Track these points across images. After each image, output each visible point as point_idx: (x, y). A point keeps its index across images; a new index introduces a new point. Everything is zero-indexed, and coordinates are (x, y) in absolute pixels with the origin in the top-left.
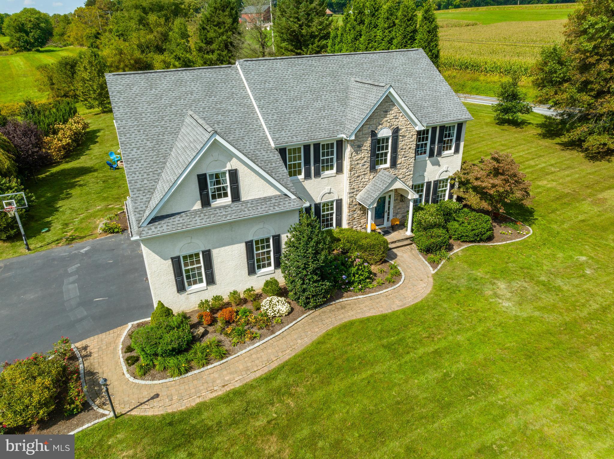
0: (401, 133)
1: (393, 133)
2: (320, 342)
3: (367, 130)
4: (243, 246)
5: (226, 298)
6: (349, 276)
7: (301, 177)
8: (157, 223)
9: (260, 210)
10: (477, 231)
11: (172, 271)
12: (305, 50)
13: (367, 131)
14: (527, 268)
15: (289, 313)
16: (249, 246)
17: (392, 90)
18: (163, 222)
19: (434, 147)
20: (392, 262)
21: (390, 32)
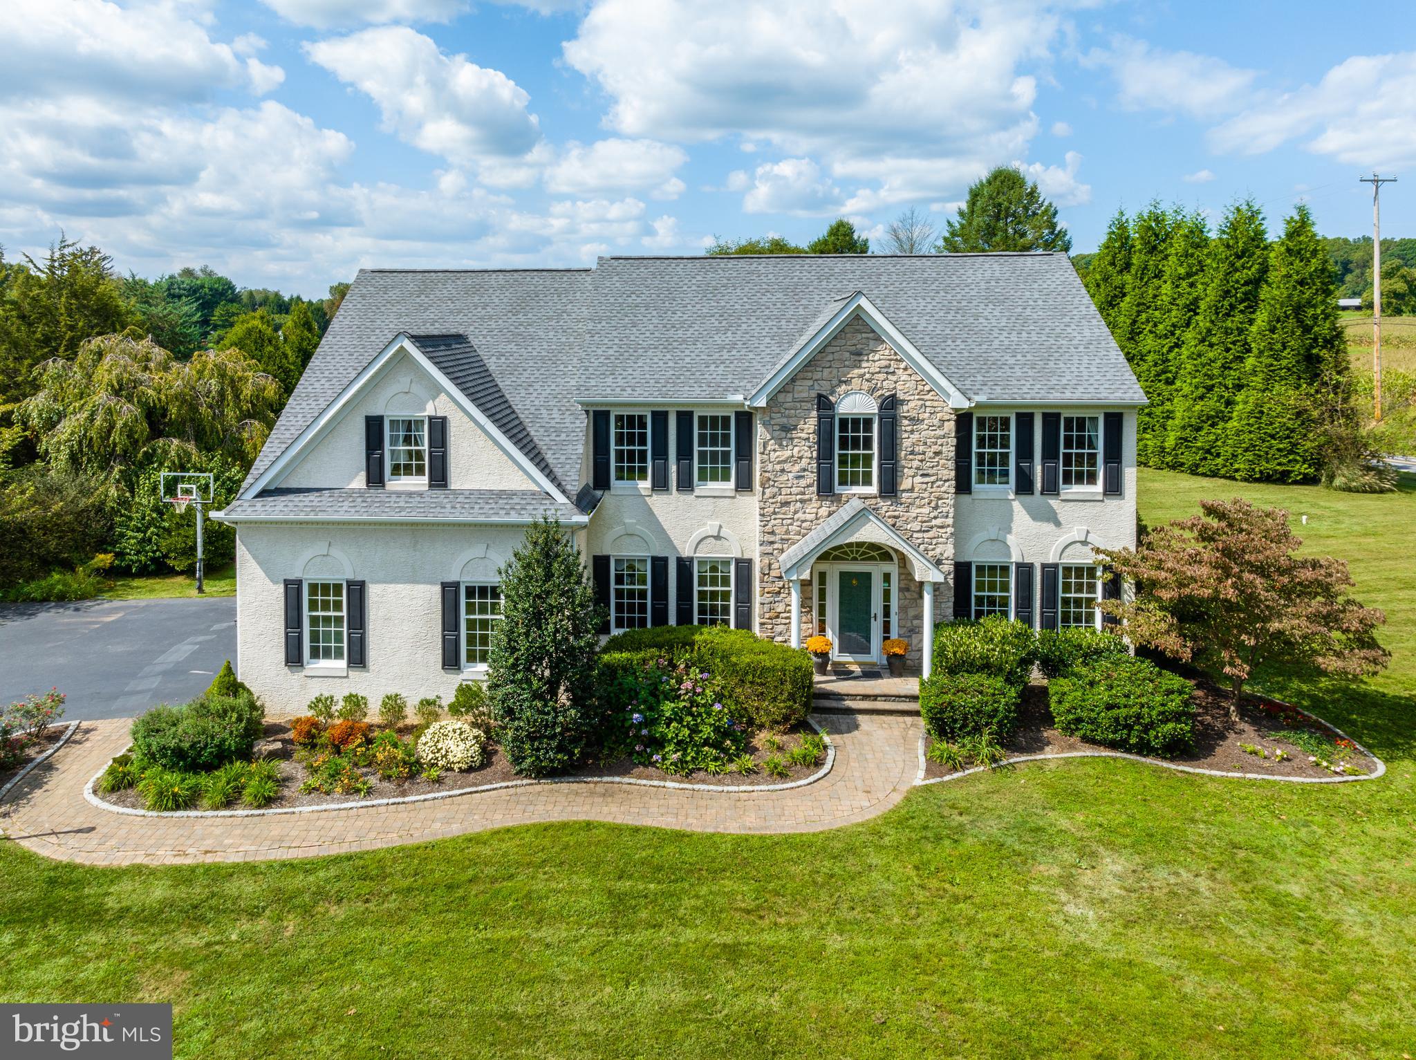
0: (906, 410)
1: (881, 408)
2: (474, 840)
3: (805, 390)
4: (434, 592)
5: (372, 711)
6: (652, 718)
7: (645, 485)
11: (281, 611)
13: (805, 395)
15: (471, 768)
16: (452, 594)
17: (865, 304)
19: (1031, 468)
20: (826, 738)
21: (1192, 285)
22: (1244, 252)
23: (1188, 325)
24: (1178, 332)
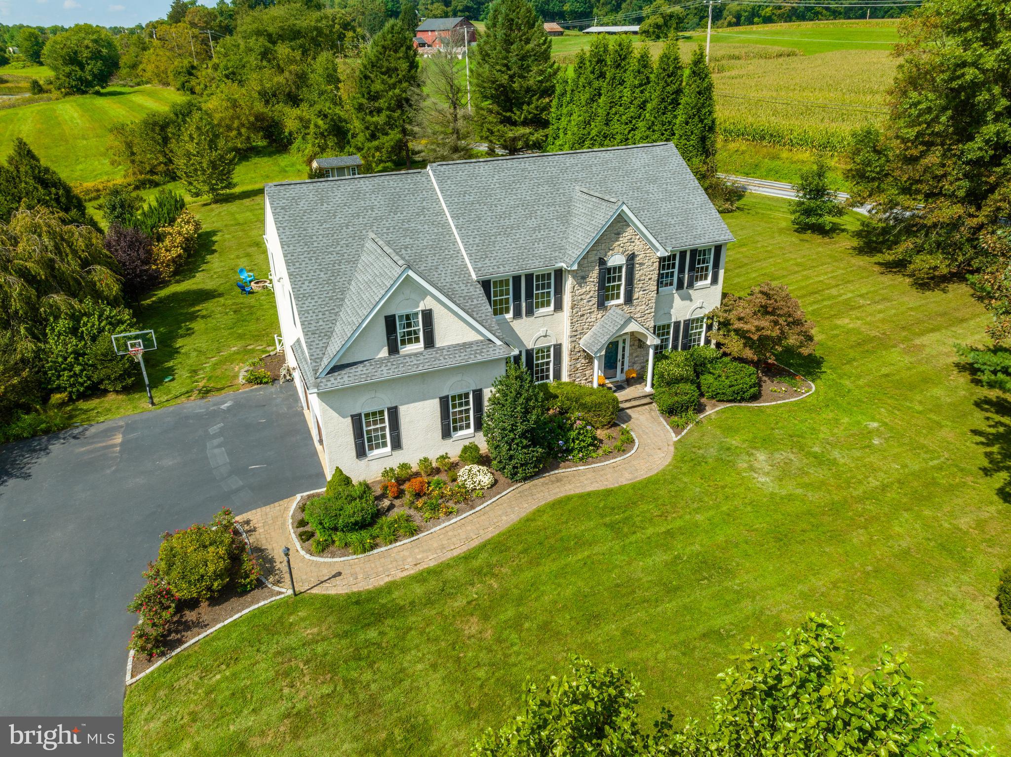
0: (638, 260)
1: (627, 261)
2: (529, 520)
3: (594, 258)
4: (436, 402)
5: (415, 468)
6: (567, 442)
7: (509, 316)
8: (336, 374)
9: (458, 358)
10: (736, 388)
11: (352, 432)
14: (798, 436)
15: (492, 486)
16: (444, 402)
17: (625, 208)
18: (343, 372)
19: (684, 277)
20: (624, 426)
21: (642, 92)
22: (672, 73)
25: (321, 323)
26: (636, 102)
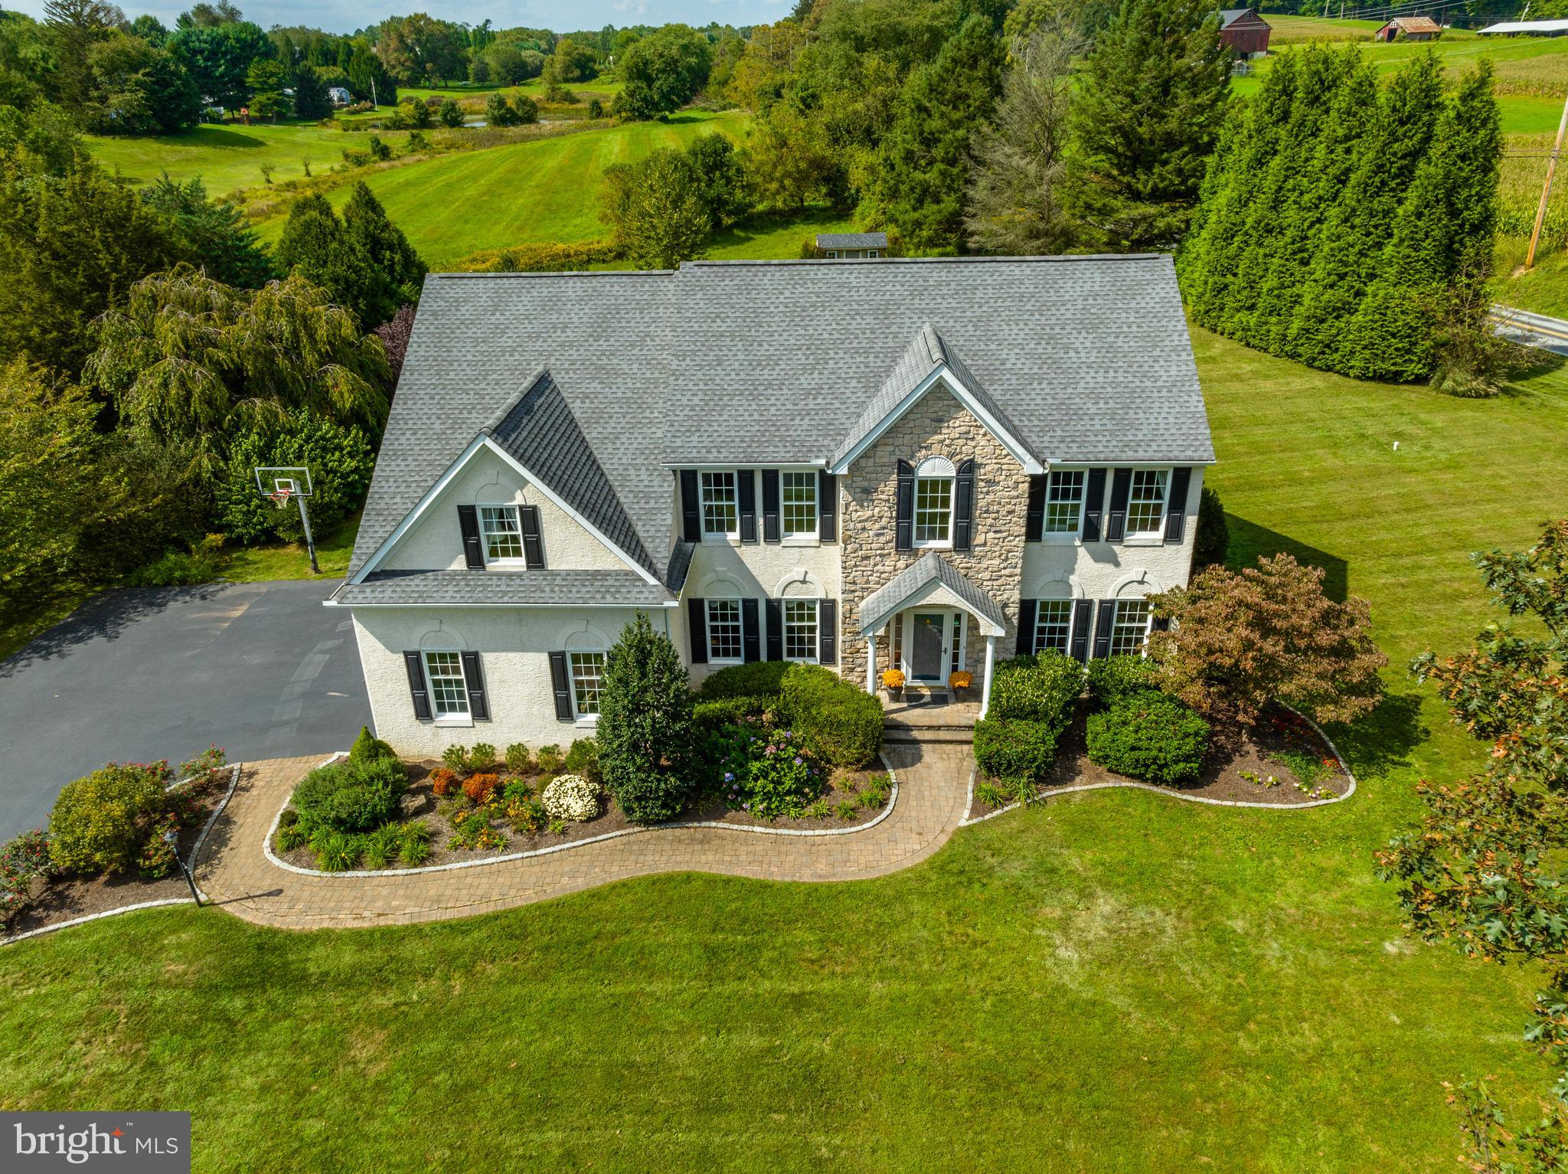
0: (981, 474)
1: (959, 472)
3: (888, 457)
4: (543, 659)
5: (501, 757)
6: (744, 776)
7: (734, 536)
8: (378, 583)
9: (574, 595)
10: (1143, 755)
11: (406, 677)
12: (1143, 177)
13: (886, 460)
15: (589, 820)
16: (558, 661)
17: (946, 375)
18: (390, 582)
19: (1099, 519)
20: (892, 773)
21: (1348, 151)
22: (1409, 118)
23: (1334, 199)
24: (1323, 206)
25: (398, 500)
26: (1332, 170)
